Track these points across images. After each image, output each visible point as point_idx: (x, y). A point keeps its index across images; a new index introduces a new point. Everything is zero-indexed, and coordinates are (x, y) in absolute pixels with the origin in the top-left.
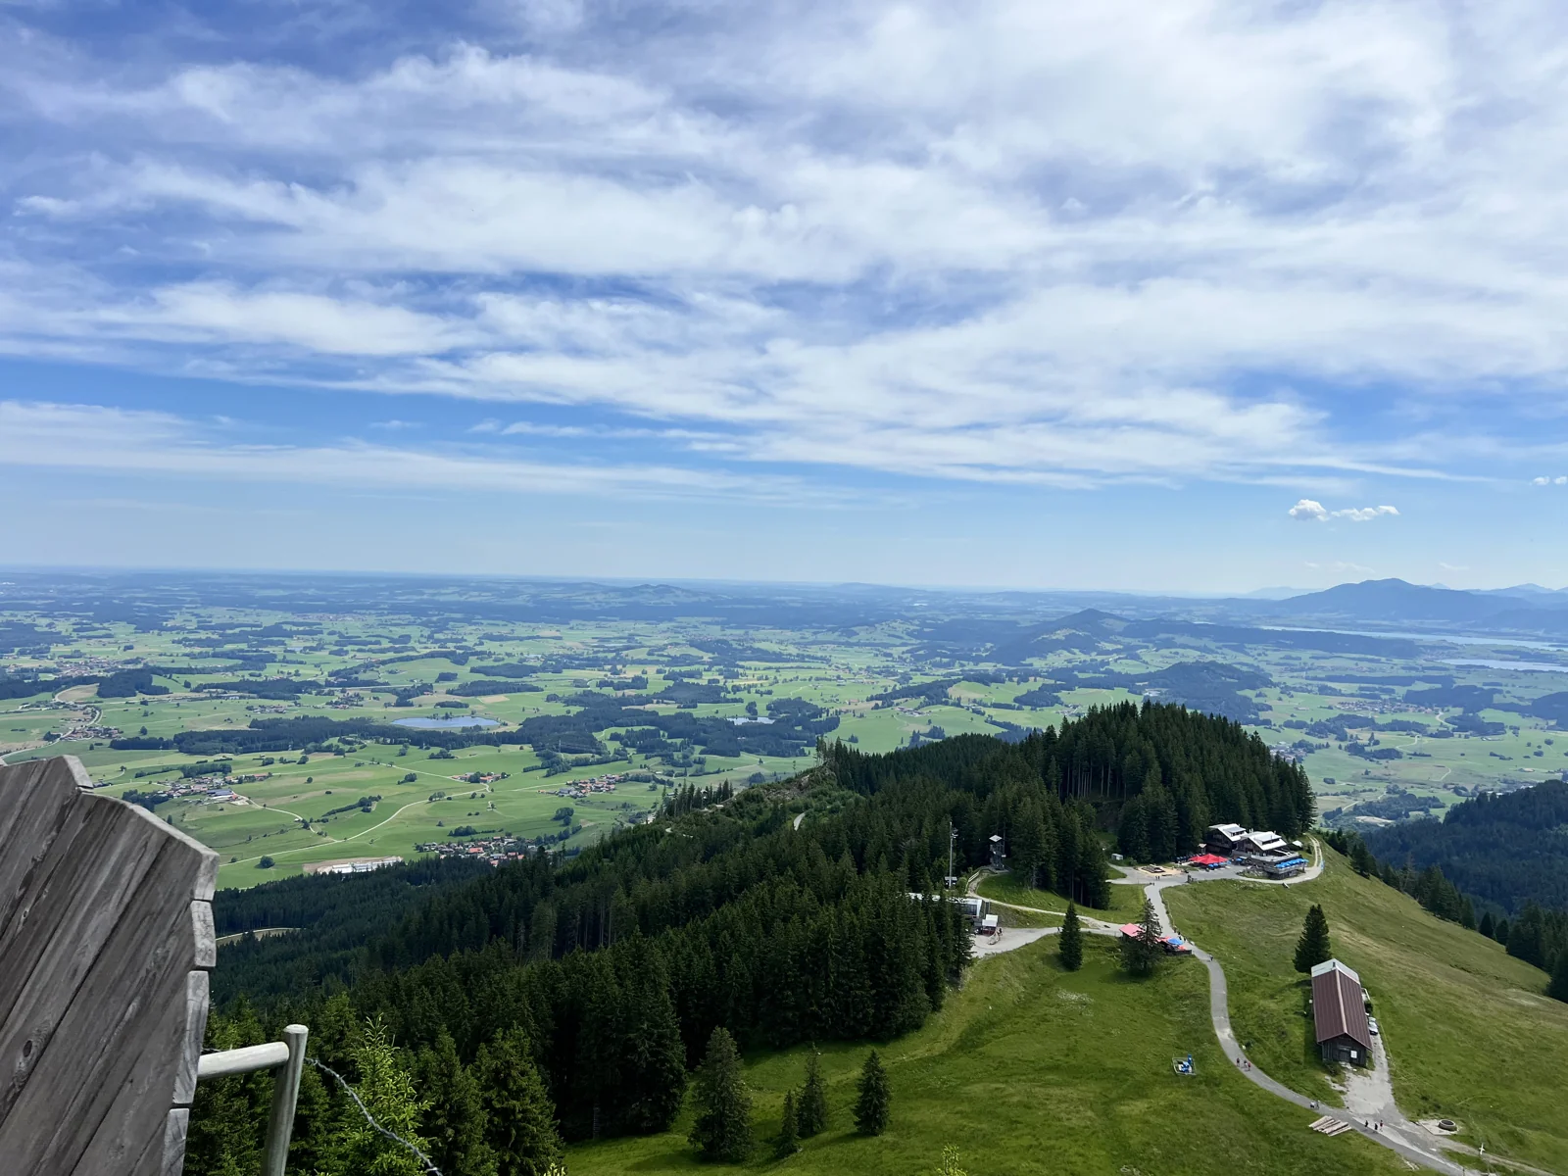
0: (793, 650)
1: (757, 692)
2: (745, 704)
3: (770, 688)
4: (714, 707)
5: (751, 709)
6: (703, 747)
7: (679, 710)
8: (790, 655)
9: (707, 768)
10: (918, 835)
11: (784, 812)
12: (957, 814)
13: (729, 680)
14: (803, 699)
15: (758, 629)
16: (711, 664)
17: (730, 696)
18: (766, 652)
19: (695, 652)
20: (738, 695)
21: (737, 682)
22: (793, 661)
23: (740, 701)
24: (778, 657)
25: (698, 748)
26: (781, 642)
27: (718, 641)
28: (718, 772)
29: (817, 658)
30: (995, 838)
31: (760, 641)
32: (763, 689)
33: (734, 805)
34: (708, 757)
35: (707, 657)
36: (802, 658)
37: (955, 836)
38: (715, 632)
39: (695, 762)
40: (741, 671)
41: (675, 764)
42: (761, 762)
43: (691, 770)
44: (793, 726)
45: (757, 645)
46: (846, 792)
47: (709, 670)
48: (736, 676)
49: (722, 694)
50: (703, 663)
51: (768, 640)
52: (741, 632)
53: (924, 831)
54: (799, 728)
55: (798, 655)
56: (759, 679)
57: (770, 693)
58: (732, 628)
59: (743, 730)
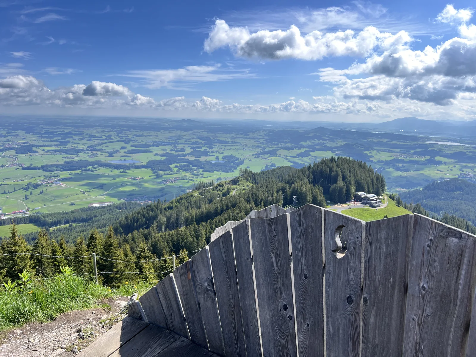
0: (230, 140)
1: (219, 153)
2: (215, 157)
3: (223, 152)
4: (206, 158)
5: (217, 158)
6: (202, 170)
7: (195, 159)
8: (229, 141)
9: (204, 176)
10: (272, 196)
11: (230, 189)
12: (283, 190)
13: (210, 150)
14: (233, 155)
15: (219, 134)
16: (205, 144)
17: (210, 154)
18: (221, 141)
19: (199, 141)
20: (213, 154)
21: (212, 150)
22: (230, 143)
23: (214, 156)
24: (225, 142)
25: (201, 170)
26: (226, 138)
27: (206, 137)
28: (208, 177)
29: (237, 143)
30: (295, 197)
31: (219, 137)
32: (221, 152)
33: (215, 187)
34: (205, 173)
35: (203, 142)
36: (232, 142)
37: (283, 196)
38: (205, 134)
39: (201, 174)
40: (214, 146)
41: (195, 175)
42: (220, 174)
43: (199, 177)
44: (230, 163)
45: (218, 138)
46: (249, 184)
47: (204, 146)
48: (212, 148)
49: (208, 154)
50: (202, 144)
51: (222, 137)
52: (214, 134)
53: (274, 195)
54: (232, 164)
55: (231, 142)
56: (219, 149)
57: (223, 153)
58: (211, 133)
59: (215, 165)
